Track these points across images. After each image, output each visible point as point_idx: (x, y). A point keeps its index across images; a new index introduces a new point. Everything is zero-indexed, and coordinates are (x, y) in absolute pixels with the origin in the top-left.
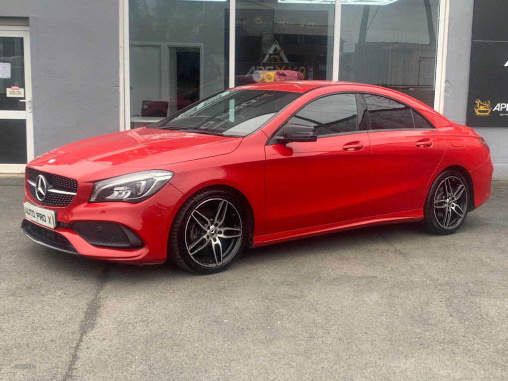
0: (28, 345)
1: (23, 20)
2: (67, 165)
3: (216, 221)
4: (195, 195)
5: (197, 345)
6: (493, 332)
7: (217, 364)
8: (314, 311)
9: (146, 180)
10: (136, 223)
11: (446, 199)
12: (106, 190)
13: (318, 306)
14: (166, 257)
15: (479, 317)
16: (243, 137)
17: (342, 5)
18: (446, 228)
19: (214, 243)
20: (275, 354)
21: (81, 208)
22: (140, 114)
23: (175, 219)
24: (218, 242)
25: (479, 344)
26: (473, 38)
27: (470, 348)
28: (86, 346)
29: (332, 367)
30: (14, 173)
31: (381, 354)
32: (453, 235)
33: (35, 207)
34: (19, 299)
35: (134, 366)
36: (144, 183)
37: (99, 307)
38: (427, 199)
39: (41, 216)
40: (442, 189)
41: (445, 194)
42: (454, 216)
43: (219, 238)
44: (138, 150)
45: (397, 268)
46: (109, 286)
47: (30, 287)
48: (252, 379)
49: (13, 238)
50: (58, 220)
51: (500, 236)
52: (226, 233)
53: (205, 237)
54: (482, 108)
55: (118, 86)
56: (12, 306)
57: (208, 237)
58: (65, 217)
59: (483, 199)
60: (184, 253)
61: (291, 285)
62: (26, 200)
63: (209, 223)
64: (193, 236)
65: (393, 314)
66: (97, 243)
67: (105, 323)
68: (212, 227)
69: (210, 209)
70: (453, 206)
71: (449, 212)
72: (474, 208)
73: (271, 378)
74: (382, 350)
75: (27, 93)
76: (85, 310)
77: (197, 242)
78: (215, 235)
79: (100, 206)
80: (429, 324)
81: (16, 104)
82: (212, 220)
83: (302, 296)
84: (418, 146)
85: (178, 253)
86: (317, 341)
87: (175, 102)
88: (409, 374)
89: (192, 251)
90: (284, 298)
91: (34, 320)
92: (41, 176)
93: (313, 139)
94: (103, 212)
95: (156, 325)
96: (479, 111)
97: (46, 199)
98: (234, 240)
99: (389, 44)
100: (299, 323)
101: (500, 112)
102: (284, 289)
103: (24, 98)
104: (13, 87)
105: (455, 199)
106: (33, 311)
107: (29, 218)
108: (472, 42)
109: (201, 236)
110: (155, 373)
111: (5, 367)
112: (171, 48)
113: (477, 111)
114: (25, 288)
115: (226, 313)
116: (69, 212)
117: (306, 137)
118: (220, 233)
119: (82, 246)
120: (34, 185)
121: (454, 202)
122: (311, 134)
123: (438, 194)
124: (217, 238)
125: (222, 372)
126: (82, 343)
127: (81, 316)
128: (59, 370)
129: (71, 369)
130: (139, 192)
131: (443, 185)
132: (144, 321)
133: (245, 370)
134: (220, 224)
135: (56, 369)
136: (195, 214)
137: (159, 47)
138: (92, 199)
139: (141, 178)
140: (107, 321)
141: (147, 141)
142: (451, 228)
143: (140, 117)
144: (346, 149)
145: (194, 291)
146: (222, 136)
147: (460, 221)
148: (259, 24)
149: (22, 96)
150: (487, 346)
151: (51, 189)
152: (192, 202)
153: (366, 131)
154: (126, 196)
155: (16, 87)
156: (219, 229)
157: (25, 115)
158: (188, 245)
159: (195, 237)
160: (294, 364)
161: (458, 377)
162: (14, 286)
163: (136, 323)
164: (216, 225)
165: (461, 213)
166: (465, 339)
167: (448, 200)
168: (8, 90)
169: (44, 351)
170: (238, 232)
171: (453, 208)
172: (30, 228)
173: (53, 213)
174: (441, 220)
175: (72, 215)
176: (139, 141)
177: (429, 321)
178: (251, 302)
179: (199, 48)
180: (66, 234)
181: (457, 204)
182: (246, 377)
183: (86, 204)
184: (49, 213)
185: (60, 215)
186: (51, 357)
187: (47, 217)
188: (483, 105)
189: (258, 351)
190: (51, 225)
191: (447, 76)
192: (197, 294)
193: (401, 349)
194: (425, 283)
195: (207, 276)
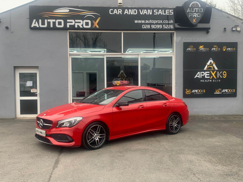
0: (36, 173)
1: (37, 67)
2: (49, 116)
3: (97, 132)
4: (90, 124)
5: (89, 172)
6: (182, 165)
7: (94, 178)
8: (127, 160)
9: (74, 120)
10: (71, 134)
11: (173, 122)
12: (62, 123)
13: (128, 159)
14: (80, 144)
15: (179, 161)
16: (106, 105)
17: (141, 58)
18: (174, 132)
19: (96, 139)
20: (112, 174)
21: (54, 129)
22: (76, 96)
23: (84, 132)
24: (98, 139)
25: (176, 169)
26: (184, 69)
27: (174, 170)
28: (54, 173)
29: (129, 177)
30: (33, 118)
31: (145, 173)
32: (176, 134)
33: (39, 130)
34: (34, 159)
35: (68, 179)
36: (73, 121)
37: (59, 161)
38: (167, 123)
39: (41, 133)
40: (172, 119)
41: (173, 121)
42: (176, 128)
43: (98, 138)
44: (74, 110)
45: (156, 146)
46: (62, 155)
47: (37, 156)
48: (104, 181)
49: (32, 140)
50: (47, 134)
51: (191, 134)
52: (100, 136)
53: (93, 137)
54: (188, 92)
55: (68, 88)
56: (31, 161)
57: (94, 137)
58: (49, 133)
59: (186, 122)
60: (86, 143)
61: (121, 152)
62: (37, 127)
63: (95, 133)
64: (89, 138)
65: (151, 161)
66: (59, 141)
67: (60, 166)
68: (96, 134)
69: (95, 129)
70: (176, 125)
71: (174, 127)
72: (183, 125)
73: (110, 181)
74: (146, 172)
75: (38, 91)
76: (54, 162)
77: (91, 139)
78: (96, 137)
79: (60, 129)
80: (162, 163)
81: (34, 95)
82: (95, 132)
83: (124, 156)
84: (163, 106)
85: (84, 143)
86: (126, 170)
87: (89, 91)
88: (153, 178)
89: (89, 142)
90: (118, 156)
91: (38, 166)
92: (41, 120)
93: (128, 105)
94: (61, 131)
95: (76, 166)
96: (187, 93)
97: (43, 127)
98: (103, 138)
99: (162, 69)
100: (121, 164)
101: (194, 93)
102: (118, 154)
103: (37, 93)
104: (33, 89)
105: (176, 123)
106: (38, 163)
107: (38, 133)
108: (183, 71)
109: (92, 137)
110: (75, 181)
111: (29, 180)
112: (87, 73)
113: (186, 93)
114: (36, 156)
115: (99, 162)
116: (50, 131)
117: (126, 104)
118: (98, 136)
119: (54, 142)
120: (39, 122)
121: (176, 124)
122: (127, 103)
123: (170, 121)
124: (97, 138)
125: (96, 180)
126: (53, 172)
127: (53, 164)
128: (46, 180)
129: (49, 180)
130: (72, 124)
131: (172, 118)
132: (73, 165)
133: (103, 179)
134: (98, 133)
135: (45, 180)
136: (90, 130)
137: (83, 73)
138: (57, 127)
139: (72, 119)
140: (61, 165)
141: (78, 107)
142: (175, 132)
143: (76, 97)
144: (139, 108)
145: (89, 155)
146: (99, 105)
147: (178, 129)
148: (116, 65)
149: (36, 92)
150: (179, 170)
151: (44, 124)
152: (89, 126)
153: (145, 102)
154: (68, 125)
155: (34, 89)
156: (98, 135)
157: (37, 98)
158: (88, 140)
159: (90, 138)
160: (118, 177)
161: (168, 179)
162: (32, 155)
163: (70, 166)
164: (97, 134)
165: (178, 127)
166: (173, 167)
167: (174, 123)
168: (32, 90)
169: (41, 175)
170: (104, 136)
171: (176, 126)
172: (38, 136)
173: (45, 131)
174: (172, 129)
175: (51, 132)
176: (75, 107)
177: (163, 162)
178: (107, 158)
179: (96, 73)
180: (49, 138)
181: (177, 124)
182: (103, 181)
183: (55, 128)
184: (44, 132)
185: (47, 132)
186: (43, 177)
187: (43, 133)
188: (188, 91)
189: (107, 173)
190: (44, 135)
191: (176, 82)
192: (90, 156)
193: (152, 171)
194: (164, 150)
195: (94, 150)
